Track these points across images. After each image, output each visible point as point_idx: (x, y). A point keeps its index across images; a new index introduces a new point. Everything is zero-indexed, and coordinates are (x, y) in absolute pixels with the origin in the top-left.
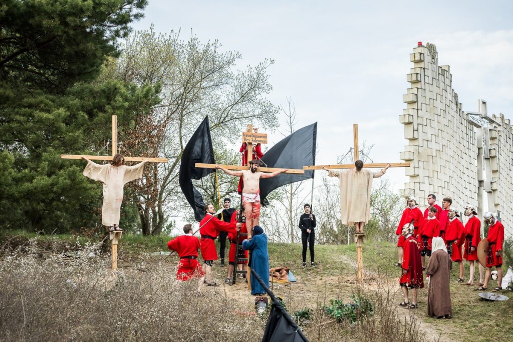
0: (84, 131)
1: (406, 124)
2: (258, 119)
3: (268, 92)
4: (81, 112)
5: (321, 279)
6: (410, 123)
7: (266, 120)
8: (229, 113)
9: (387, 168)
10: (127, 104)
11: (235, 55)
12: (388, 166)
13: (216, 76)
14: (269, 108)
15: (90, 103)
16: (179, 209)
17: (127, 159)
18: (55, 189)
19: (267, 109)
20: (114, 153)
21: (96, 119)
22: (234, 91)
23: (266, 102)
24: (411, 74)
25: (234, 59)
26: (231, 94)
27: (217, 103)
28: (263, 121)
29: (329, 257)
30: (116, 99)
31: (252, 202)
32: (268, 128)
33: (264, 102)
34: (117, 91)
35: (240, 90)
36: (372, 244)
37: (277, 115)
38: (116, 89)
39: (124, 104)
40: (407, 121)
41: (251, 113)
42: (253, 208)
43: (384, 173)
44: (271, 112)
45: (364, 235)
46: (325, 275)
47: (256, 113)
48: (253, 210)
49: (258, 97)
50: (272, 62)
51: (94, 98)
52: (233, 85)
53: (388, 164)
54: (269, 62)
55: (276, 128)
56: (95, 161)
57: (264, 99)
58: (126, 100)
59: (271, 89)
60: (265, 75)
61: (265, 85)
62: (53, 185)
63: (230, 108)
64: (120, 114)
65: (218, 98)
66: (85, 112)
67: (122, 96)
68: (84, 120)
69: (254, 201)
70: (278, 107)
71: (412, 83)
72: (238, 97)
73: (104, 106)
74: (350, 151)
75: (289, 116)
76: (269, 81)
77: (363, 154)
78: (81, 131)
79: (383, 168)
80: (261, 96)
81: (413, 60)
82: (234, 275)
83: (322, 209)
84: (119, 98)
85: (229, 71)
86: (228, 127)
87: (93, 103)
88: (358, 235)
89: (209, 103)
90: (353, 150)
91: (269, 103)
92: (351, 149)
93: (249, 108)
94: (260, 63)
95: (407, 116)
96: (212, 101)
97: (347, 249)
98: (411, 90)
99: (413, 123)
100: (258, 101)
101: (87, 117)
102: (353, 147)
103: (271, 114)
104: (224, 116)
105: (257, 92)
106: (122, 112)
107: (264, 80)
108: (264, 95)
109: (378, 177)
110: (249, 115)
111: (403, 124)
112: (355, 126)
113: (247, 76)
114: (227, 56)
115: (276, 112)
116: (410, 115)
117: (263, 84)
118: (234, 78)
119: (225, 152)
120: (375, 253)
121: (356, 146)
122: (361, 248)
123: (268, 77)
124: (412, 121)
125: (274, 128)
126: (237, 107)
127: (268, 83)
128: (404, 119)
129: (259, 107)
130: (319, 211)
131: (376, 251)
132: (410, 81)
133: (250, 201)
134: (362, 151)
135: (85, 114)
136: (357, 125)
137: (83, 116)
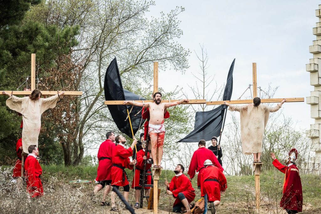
0: (8, 68)
1: (312, 72)
2: (170, 61)
3: (179, 36)
4: (5, 51)
5: (222, 205)
6: (315, 71)
7: (177, 62)
8: (144, 56)
9: (283, 103)
10: (47, 44)
11: (149, 3)
12: (284, 101)
13: (132, 21)
14: (180, 51)
15: (14, 42)
16: (96, 142)
17: (44, 93)
19: (179, 52)
20: (33, 88)
21: (19, 58)
22: (148, 36)
23: (177, 45)
24: (317, 28)
25: (147, 6)
26: (146, 39)
27: (133, 46)
28: (174, 63)
29: (232, 185)
30: (37, 39)
31: (158, 132)
32: (179, 69)
33: (175, 46)
34: (39, 31)
35: (153, 35)
36: (273, 175)
37: (187, 58)
38: (37, 29)
39: (45, 43)
40: (312, 69)
41: (164, 56)
42: (158, 137)
43: (280, 107)
44: (181, 55)
45: (261, 165)
46: (226, 201)
47: (168, 55)
48: (158, 140)
49: (170, 41)
51: (18, 38)
52: (147, 30)
53: (284, 99)
54: (180, 10)
55: (186, 69)
56: (17, 96)
57: (175, 43)
58: (47, 40)
59: (181, 35)
60: (176, 21)
61: (176, 30)
63: (145, 51)
64: (41, 53)
65: (134, 42)
66: (9, 50)
67: (42, 36)
68: (9, 58)
69: (159, 131)
70: (187, 50)
71: (317, 36)
72: (152, 41)
73: (26, 46)
74: (249, 88)
75: (202, 60)
76: (180, 27)
77: (261, 90)
78: (5, 69)
79: (279, 103)
80: (173, 40)
81: (318, 15)
82: (141, 200)
83: (231, 144)
85: (144, 17)
86: (142, 69)
87: (17, 43)
88: (256, 164)
89: (125, 46)
90: (252, 87)
91: (180, 47)
92: (250, 86)
93: (162, 51)
94: (172, 10)
95: (313, 65)
96: (128, 44)
97: (250, 179)
98: (316, 42)
99: (318, 71)
100: (170, 45)
101: (10, 55)
102: (252, 84)
103: (182, 56)
104: (139, 58)
105: (169, 37)
106: (43, 51)
107: (175, 26)
108: (175, 39)
109: (276, 111)
110: (162, 57)
111: (310, 72)
112: (254, 65)
113: (159, 22)
114: (141, 3)
115: (186, 54)
116: (315, 64)
117: (175, 30)
118: (148, 24)
119: (139, 90)
120: (275, 183)
121: (255, 83)
122: (259, 176)
123: (179, 22)
124: (317, 69)
125: (184, 69)
126: (151, 50)
127: (179, 29)
128: (310, 67)
129: (171, 50)
130: (229, 147)
131: (276, 180)
132: (315, 34)
133: (156, 131)
134: (260, 88)
135: (9, 53)
136: (256, 63)
137: (8, 55)
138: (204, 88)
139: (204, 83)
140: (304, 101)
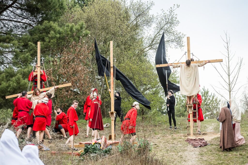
12: (208, 62)
18: (9, 90)
30: (50, 33)
39: (57, 36)
50: (178, 6)
54: (176, 6)
58: (60, 33)
62: (8, 87)
74: (185, 54)
77: (193, 55)
84: (52, 32)
121: (189, 51)
134: (192, 54)
135: (32, 43)
136: (189, 37)
137: (32, 45)
138: (229, 62)
139: (229, 58)
140: (222, 62)
